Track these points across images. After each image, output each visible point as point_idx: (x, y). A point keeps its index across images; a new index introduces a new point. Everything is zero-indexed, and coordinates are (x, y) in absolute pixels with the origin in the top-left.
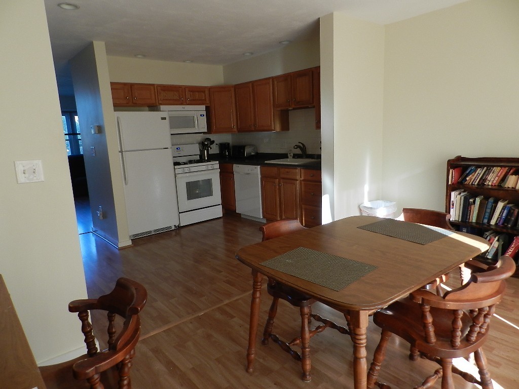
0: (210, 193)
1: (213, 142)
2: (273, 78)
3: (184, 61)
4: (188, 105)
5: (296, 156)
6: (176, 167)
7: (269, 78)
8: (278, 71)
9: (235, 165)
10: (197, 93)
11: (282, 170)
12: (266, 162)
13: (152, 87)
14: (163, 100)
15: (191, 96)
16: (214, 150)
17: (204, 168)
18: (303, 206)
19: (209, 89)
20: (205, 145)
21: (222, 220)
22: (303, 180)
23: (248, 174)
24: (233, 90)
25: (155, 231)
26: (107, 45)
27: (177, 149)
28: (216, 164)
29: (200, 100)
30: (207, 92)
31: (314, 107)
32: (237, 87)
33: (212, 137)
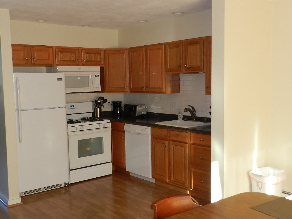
0: (100, 151)
1: (105, 101)
2: (165, 44)
3: (83, 26)
4: (84, 65)
5: (185, 118)
6: (69, 125)
7: (162, 44)
8: (170, 38)
9: (126, 125)
10: (93, 55)
11: (172, 133)
12: (156, 123)
13: (51, 49)
14: (61, 61)
15: (87, 58)
16: (107, 108)
17: (96, 126)
18: (193, 170)
19: (105, 51)
20: (98, 103)
21: (111, 178)
22: (193, 144)
23: (139, 134)
24: (127, 52)
25: (45, 188)
26: (11, 12)
27: (71, 106)
28: (107, 123)
29: (95, 61)
30: (102, 54)
31: (204, 73)
32: (131, 50)
33: (105, 96)
